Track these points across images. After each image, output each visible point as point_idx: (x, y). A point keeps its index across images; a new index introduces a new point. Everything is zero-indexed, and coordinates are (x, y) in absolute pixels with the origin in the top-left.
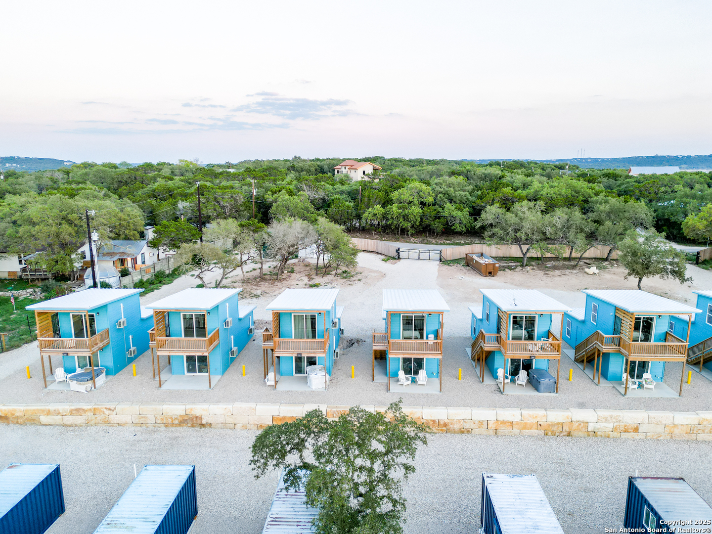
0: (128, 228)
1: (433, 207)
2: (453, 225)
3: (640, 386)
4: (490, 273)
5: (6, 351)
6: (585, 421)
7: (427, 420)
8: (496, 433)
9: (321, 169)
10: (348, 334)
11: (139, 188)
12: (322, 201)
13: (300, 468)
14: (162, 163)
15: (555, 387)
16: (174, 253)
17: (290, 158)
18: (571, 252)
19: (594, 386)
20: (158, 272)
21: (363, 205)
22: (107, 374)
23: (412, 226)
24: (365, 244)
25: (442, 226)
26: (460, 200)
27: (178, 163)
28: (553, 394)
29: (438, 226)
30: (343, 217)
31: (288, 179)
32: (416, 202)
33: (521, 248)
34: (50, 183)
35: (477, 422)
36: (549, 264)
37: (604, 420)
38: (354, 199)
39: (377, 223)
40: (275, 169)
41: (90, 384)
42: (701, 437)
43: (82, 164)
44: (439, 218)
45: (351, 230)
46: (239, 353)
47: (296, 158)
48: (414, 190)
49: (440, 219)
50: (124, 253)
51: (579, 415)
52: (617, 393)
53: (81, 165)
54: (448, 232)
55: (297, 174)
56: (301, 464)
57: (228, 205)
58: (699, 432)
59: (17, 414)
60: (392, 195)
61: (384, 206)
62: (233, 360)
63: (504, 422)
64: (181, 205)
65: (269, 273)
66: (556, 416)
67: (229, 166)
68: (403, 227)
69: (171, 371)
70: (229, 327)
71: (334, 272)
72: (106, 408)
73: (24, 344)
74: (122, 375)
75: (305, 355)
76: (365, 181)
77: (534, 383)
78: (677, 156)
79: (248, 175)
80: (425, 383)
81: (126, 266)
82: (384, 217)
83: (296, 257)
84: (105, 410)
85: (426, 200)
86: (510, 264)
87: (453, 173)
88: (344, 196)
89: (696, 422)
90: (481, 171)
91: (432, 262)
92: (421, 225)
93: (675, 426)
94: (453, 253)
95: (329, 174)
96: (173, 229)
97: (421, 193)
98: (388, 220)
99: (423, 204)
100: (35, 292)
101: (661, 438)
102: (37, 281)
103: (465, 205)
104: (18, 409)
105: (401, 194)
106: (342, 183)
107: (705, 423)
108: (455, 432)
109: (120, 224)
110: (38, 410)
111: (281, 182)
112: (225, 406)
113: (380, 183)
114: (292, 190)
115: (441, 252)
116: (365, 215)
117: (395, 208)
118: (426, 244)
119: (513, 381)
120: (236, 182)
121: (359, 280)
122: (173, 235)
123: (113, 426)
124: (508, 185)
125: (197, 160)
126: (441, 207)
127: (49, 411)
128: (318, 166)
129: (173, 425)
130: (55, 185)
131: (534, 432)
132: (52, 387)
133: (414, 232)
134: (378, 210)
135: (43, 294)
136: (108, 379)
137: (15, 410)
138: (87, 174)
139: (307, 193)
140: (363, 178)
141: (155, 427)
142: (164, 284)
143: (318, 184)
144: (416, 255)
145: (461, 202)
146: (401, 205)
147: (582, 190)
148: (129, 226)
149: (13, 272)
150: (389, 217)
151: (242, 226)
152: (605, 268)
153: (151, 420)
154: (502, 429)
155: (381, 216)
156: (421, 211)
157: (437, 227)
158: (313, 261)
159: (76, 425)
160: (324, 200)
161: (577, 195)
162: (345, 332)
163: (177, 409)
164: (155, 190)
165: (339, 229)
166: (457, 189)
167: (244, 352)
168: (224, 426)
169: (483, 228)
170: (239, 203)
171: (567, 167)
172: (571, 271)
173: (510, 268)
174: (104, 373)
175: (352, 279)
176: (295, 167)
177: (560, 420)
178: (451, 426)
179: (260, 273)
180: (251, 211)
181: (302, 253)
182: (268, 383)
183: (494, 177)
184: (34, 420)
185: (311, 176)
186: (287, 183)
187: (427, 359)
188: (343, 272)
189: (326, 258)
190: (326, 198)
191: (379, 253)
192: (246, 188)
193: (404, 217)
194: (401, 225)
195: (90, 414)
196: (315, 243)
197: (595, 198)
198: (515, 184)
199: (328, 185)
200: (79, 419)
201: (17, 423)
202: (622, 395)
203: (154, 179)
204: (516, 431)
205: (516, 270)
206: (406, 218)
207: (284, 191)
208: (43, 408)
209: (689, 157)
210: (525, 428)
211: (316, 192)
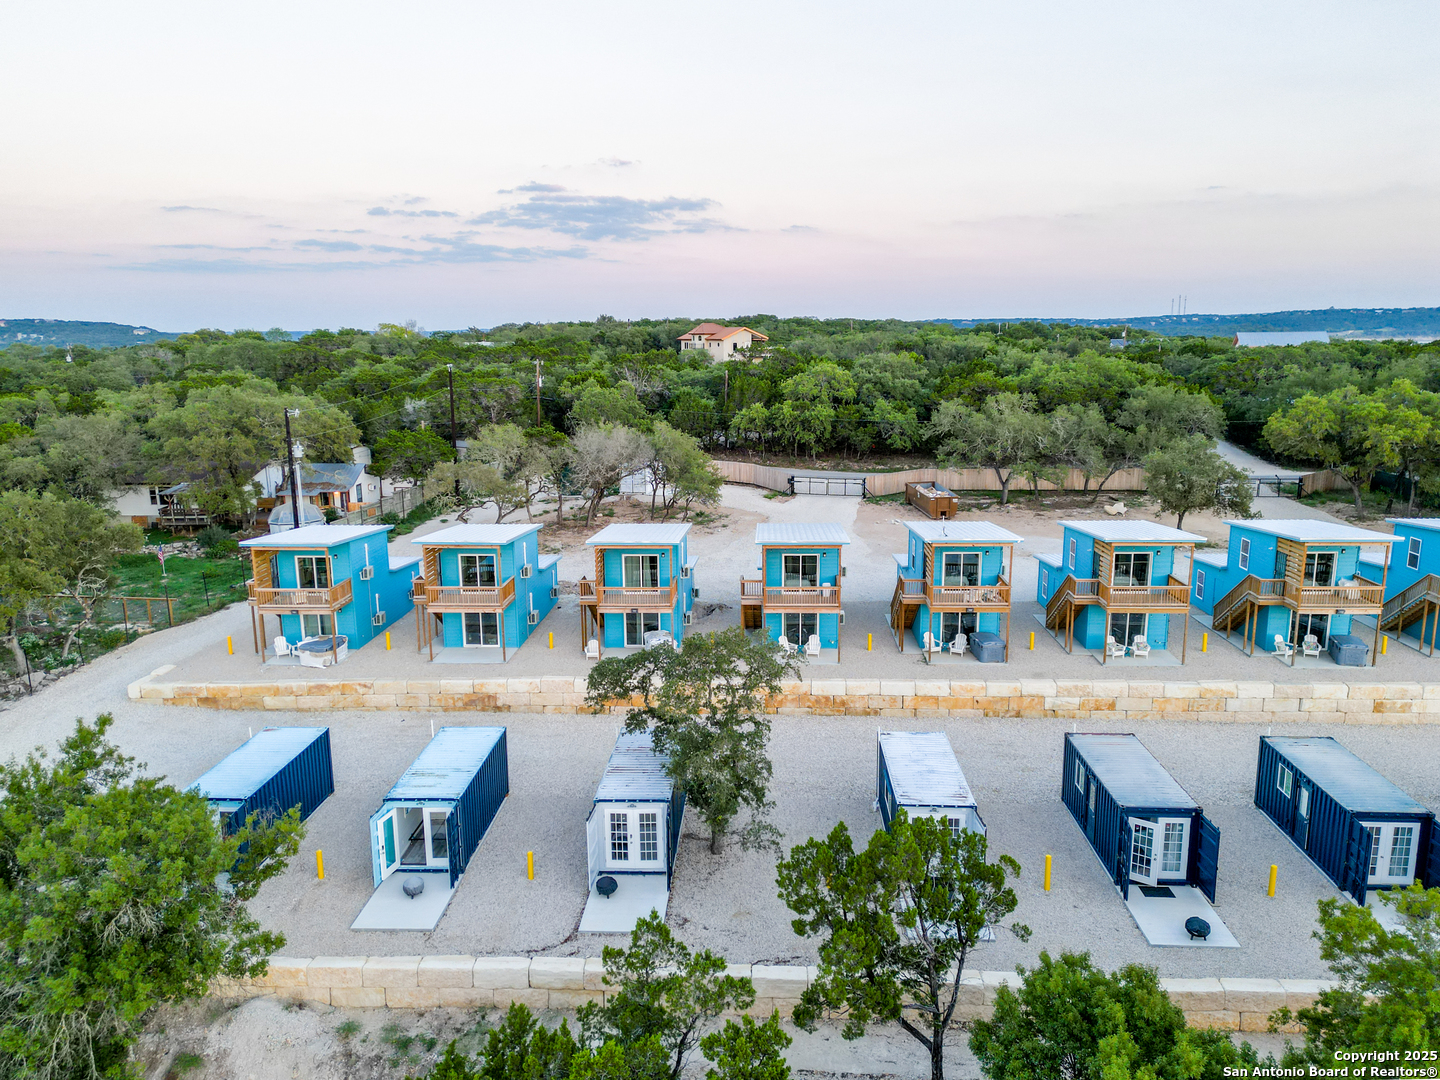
0: (337, 441)
1: (855, 407)
2: (890, 437)
3: (1129, 653)
4: (943, 513)
5: (175, 626)
6: (1040, 694)
7: (817, 696)
8: (915, 715)
9: (655, 340)
10: (704, 598)
11: (325, 377)
12: (657, 398)
13: (645, 712)
14: (346, 330)
15: (1002, 655)
16: (410, 485)
17: (593, 319)
18: (1087, 481)
19: (1064, 655)
20: (386, 514)
21: (731, 404)
22: (349, 647)
23: (818, 441)
24: (734, 471)
25: (869, 440)
26: (903, 395)
27: (378, 329)
28: (1002, 664)
29: (863, 439)
30: (696, 426)
31: (595, 359)
32: (825, 398)
33: (998, 473)
34: (155, 369)
35: (887, 698)
36: (1047, 501)
37: (1066, 693)
38: (715, 394)
39: (757, 435)
40: (570, 340)
41: (329, 656)
42: (1203, 716)
43: (197, 333)
44: (864, 424)
45: (713, 449)
46: (541, 620)
47: (605, 320)
48: (821, 377)
49: (866, 427)
50: (330, 484)
51: (1031, 687)
52: (1094, 661)
53: (198, 336)
54: (881, 450)
55: (610, 351)
56: (647, 709)
57: (495, 404)
58: (1202, 708)
59: (230, 695)
60: (783, 385)
61: (768, 405)
62: (532, 629)
63: (926, 698)
64: (411, 405)
65: (572, 517)
66: (999, 688)
67: (479, 335)
68: (802, 441)
69: (442, 643)
70: (529, 576)
71: (681, 515)
72: (360, 684)
73: (200, 616)
74: (370, 649)
75: (642, 611)
76: (736, 362)
77: (974, 650)
78: (1374, 310)
79: (523, 351)
80: (817, 653)
81: (332, 505)
82: (769, 424)
83: (616, 492)
84: (358, 687)
85: (842, 393)
86: (982, 501)
87: (899, 347)
88: (698, 389)
89: (1196, 695)
90: (949, 342)
91: (849, 499)
92: (833, 437)
93: (1167, 700)
94: (885, 484)
95: (670, 350)
96: (411, 444)
97: (833, 381)
98: (774, 430)
99: (837, 401)
100: (186, 547)
101: (1148, 718)
102: (183, 532)
103: (911, 403)
104: (233, 686)
105: (798, 384)
106: (694, 365)
107: (1208, 696)
108: (857, 714)
109: (324, 435)
110: (261, 688)
111: (583, 364)
112: (530, 680)
113: (763, 364)
114: (605, 378)
115: (864, 481)
116: (736, 420)
117: (786, 408)
118: (842, 470)
119: (945, 650)
120: (503, 364)
121: (724, 526)
122: (410, 454)
123: (369, 710)
124: (990, 367)
125: (413, 325)
126: (869, 406)
127: (278, 689)
128: (649, 335)
129: (455, 709)
130: (164, 373)
131: (970, 711)
132: (271, 662)
133: (821, 450)
134: (757, 412)
135: (202, 550)
136: (350, 654)
137: (227, 688)
138: (223, 352)
139: (630, 383)
140: (731, 356)
141: (429, 711)
142: (399, 534)
143: (650, 367)
144: (822, 488)
145: (904, 397)
146: (798, 403)
147: (1119, 375)
148: (338, 438)
149: (141, 517)
150: (777, 423)
151: (529, 435)
152: (1140, 505)
153: (424, 701)
154: (923, 708)
155: (764, 423)
156: (832, 412)
157: (862, 441)
158: (647, 500)
159: (316, 710)
160: (661, 395)
161: (1109, 383)
162: (700, 593)
163: (462, 685)
164: (355, 381)
165: (690, 443)
166: (898, 374)
167: (546, 621)
168: (529, 708)
169: (938, 440)
170: (514, 402)
171: (1124, 334)
172: (1083, 510)
173: (980, 507)
174: (346, 644)
175: (712, 525)
176: (605, 335)
177: (1005, 693)
178: (852, 705)
179: (558, 516)
180: (533, 416)
181: (625, 486)
182: (588, 655)
183: (973, 354)
184: (254, 703)
185: (636, 354)
186: (594, 366)
187: (821, 614)
188: (697, 515)
189: (667, 492)
190: (666, 392)
191: (759, 487)
192: (523, 375)
193: (803, 422)
194: (798, 437)
195: (336, 693)
196: (649, 466)
197: (1139, 388)
198: (1002, 366)
199: (668, 370)
200: (321, 701)
201: (230, 708)
202: (1099, 663)
203: (349, 362)
204: (943, 711)
205: (990, 509)
206: (806, 424)
207: (591, 379)
208: (268, 685)
209: (1397, 311)
210: (955, 706)
211: (647, 381)
